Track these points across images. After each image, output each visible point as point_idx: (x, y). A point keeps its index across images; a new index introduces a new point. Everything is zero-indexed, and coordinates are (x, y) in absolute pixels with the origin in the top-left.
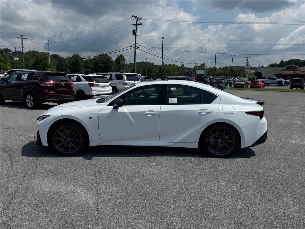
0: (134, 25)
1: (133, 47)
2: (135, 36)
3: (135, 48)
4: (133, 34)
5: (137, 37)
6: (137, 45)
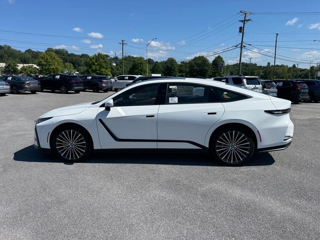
0: (242, 21)
1: (239, 46)
2: (241, 34)
3: (241, 48)
4: (240, 32)
5: (244, 35)
6: (243, 44)
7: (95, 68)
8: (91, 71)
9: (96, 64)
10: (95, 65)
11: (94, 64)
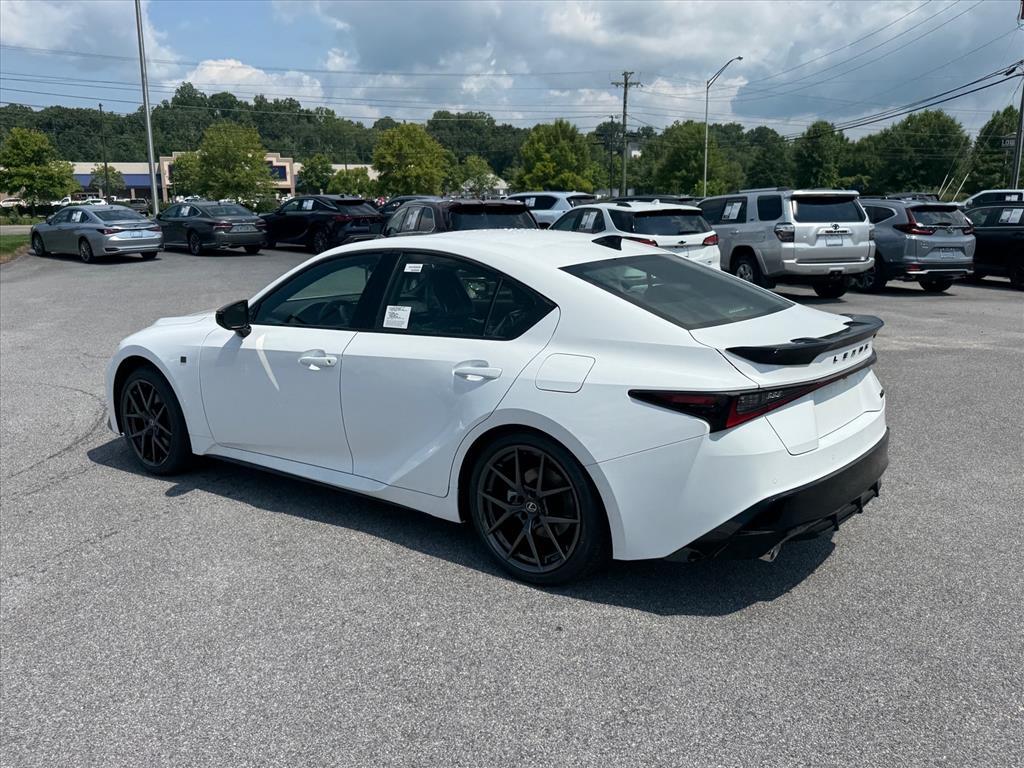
1: (1018, 71)
7: (542, 172)
8: (530, 179)
9: (548, 156)
10: (542, 160)
11: (539, 158)
